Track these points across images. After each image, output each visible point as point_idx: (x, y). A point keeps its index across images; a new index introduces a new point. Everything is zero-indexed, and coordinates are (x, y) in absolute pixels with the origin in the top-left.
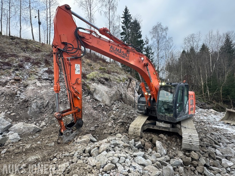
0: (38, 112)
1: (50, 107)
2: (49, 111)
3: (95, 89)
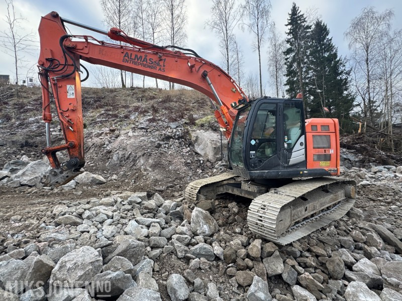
0: (117, 165)
1: (131, 159)
2: (129, 164)
3: (197, 137)
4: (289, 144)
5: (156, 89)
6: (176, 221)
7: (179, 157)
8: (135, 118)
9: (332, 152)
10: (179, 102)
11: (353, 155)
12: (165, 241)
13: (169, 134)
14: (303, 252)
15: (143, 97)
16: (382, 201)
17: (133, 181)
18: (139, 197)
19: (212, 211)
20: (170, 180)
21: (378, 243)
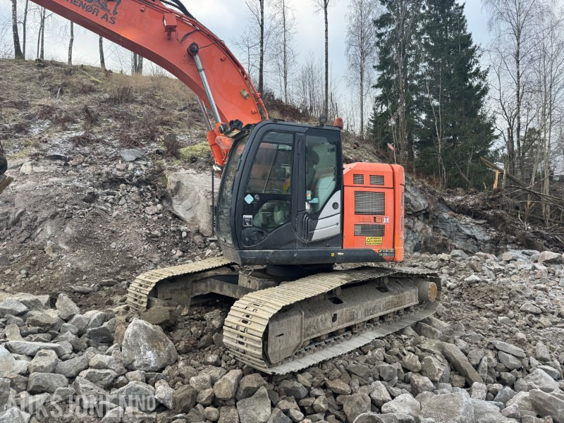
1: (24, 224)
2: (18, 235)
3: (179, 184)
4: (312, 205)
5: (98, 70)
6: (99, 348)
7: (136, 224)
8: (41, 133)
9: (386, 220)
10: (148, 103)
11: (481, 229)
12: (62, 381)
13: (119, 173)
14: (313, 388)
15: (65, 85)
16: (490, 309)
17: (24, 272)
18: (22, 302)
19: (169, 327)
20: (109, 270)
21: (435, 372)
